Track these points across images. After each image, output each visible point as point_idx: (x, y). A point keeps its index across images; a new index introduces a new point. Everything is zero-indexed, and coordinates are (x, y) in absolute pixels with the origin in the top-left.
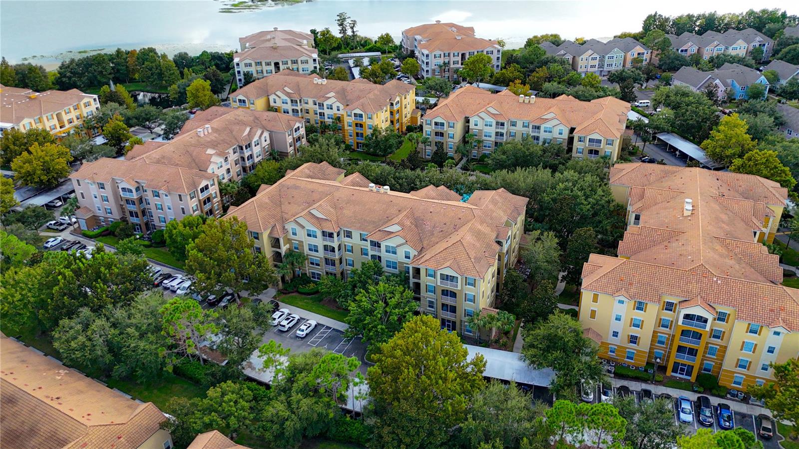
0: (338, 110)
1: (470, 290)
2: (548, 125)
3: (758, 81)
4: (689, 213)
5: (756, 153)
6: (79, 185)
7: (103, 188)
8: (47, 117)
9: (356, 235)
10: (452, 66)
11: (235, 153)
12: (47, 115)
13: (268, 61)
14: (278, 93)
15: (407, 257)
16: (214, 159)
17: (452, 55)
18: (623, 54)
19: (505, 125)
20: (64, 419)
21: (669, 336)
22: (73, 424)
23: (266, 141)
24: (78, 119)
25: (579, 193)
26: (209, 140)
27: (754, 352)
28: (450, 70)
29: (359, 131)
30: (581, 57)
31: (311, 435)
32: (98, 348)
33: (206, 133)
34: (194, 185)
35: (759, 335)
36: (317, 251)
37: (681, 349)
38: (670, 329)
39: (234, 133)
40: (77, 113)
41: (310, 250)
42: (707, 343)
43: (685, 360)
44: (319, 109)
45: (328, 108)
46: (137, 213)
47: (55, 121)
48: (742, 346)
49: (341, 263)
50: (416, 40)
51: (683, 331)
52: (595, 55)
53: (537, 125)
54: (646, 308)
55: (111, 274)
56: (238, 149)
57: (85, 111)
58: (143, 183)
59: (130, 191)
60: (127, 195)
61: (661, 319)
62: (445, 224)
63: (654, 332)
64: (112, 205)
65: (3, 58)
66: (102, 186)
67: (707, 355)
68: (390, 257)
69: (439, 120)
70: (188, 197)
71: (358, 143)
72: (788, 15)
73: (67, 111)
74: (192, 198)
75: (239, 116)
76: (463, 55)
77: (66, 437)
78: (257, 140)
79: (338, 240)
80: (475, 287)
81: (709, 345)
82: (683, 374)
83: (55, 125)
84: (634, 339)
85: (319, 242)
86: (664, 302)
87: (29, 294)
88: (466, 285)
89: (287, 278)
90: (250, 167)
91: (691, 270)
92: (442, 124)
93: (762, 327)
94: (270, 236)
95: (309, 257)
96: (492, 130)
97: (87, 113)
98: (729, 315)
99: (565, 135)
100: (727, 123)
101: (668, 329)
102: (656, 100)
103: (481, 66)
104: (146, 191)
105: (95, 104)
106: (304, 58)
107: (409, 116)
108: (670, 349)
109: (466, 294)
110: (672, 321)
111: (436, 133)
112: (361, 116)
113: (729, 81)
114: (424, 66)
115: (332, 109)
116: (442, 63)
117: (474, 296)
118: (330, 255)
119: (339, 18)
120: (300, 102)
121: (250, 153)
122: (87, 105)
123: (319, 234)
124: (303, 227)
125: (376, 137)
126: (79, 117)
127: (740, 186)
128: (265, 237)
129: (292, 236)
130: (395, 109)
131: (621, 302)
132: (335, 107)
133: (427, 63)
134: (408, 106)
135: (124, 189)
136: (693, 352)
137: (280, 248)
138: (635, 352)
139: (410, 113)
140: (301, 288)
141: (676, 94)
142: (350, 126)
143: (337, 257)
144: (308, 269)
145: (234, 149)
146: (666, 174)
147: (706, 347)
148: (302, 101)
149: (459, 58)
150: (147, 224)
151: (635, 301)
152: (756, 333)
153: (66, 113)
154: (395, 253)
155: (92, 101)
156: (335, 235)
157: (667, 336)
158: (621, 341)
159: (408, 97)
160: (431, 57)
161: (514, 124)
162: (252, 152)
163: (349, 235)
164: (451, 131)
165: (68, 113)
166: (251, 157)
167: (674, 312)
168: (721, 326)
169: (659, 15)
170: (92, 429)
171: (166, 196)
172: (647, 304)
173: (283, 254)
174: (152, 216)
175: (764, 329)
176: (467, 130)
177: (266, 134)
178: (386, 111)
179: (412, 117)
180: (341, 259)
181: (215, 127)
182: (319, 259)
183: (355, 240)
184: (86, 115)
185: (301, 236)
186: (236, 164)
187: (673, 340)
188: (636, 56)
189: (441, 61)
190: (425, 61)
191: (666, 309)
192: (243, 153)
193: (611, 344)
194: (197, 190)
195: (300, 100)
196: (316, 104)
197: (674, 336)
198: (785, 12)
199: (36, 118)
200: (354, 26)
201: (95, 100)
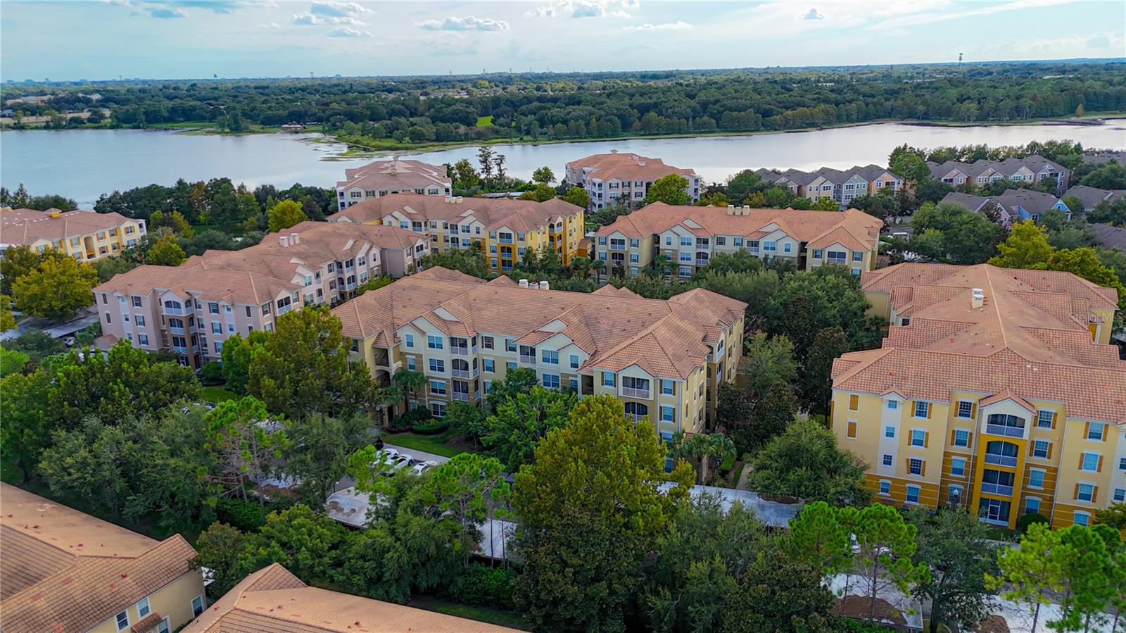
0: (478, 233)
1: (666, 401)
2: (770, 239)
3: (1055, 207)
4: (980, 303)
5: (1064, 252)
6: (106, 302)
7: (139, 304)
8: (71, 240)
9: (499, 343)
10: (633, 199)
11: (330, 271)
12: (72, 237)
13: (383, 190)
14: (396, 214)
15: (574, 366)
16: (300, 270)
17: (633, 184)
18: (866, 183)
19: (710, 242)
20: (42, 549)
21: (969, 459)
22: (53, 554)
23: (375, 260)
24: (114, 249)
25: (820, 293)
26: (295, 251)
27: (1099, 471)
28: (632, 205)
29: (506, 258)
30: (809, 186)
31: (424, 584)
32: (105, 467)
33: (292, 243)
34: (270, 295)
35: (1104, 440)
36: (441, 370)
37: (989, 476)
38: (969, 447)
39: (331, 247)
40: (115, 240)
41: (433, 368)
42: (1028, 466)
43: (996, 493)
44: (452, 232)
45: (463, 231)
46: (184, 339)
47: (82, 248)
48: (1081, 462)
49: (476, 389)
50: (584, 172)
51: (989, 443)
52: (828, 184)
53: (754, 239)
54: (930, 411)
55: (137, 375)
56: (335, 265)
57: (126, 239)
58: (197, 295)
59: (178, 305)
60: (173, 313)
61: (954, 431)
62: (629, 321)
63: (946, 454)
64: (149, 331)
65: (21, 185)
66: (137, 302)
67: (1029, 487)
68: (550, 369)
69: (617, 236)
70: (260, 310)
71: (503, 261)
72: (1084, 149)
73: (100, 236)
74: (265, 313)
75: (339, 229)
76: (648, 185)
77: (40, 572)
78: (363, 257)
79: (474, 352)
80: (674, 394)
81: (1031, 469)
82: (995, 518)
83: (81, 253)
84: (916, 467)
85: (446, 354)
86: (957, 403)
87: (13, 406)
88: (661, 393)
89: (396, 412)
90: (351, 293)
91: (992, 356)
92: (622, 242)
93: (1107, 426)
94: (374, 348)
95: (430, 380)
96: (692, 250)
97: (128, 242)
98: (1056, 414)
99: (794, 252)
100: (1018, 232)
101: (966, 448)
102: (916, 223)
103: (674, 188)
104: (200, 307)
105: (141, 232)
106: (432, 187)
107: (575, 248)
108: (973, 480)
109: (661, 407)
110: (971, 434)
111: (613, 254)
112: (509, 236)
113: (1015, 208)
114: (596, 200)
115: (468, 231)
116: (619, 196)
117: (674, 409)
118: (460, 376)
119: (481, 153)
120: (426, 225)
121: (351, 274)
122: (129, 231)
123: (446, 343)
124: (423, 333)
125: (530, 263)
126: (116, 246)
127: (1048, 286)
128: (367, 346)
129: (404, 348)
130: (556, 232)
131: (893, 404)
132: (473, 229)
133: (600, 195)
134: (574, 234)
135: (168, 304)
136: (1007, 479)
137: (388, 366)
138: (920, 487)
139: (577, 244)
140: (417, 426)
141: (944, 213)
142: (493, 252)
143: (471, 377)
144: (429, 400)
145: (330, 265)
146: (941, 275)
147: (1027, 473)
148: (428, 223)
149: (643, 190)
150: (197, 357)
151: (914, 402)
152: (1100, 438)
153: (99, 239)
154: (556, 361)
155: (137, 227)
156: (469, 343)
157: (966, 459)
158: (897, 470)
159: (573, 220)
160: (605, 186)
161: (721, 241)
162: (355, 273)
163: (489, 343)
164: (634, 252)
165: (102, 238)
166: (352, 279)
167: (973, 418)
168: (1045, 435)
169: (910, 148)
170: (82, 560)
171: (229, 310)
172: (931, 404)
173: (392, 373)
174: (206, 346)
175: (1111, 430)
176: (656, 250)
177: (376, 251)
178: (544, 233)
179: (579, 250)
180: (476, 382)
181: (305, 238)
182: (444, 382)
183: (498, 352)
184: (126, 244)
185: (421, 346)
186: (331, 288)
187: (974, 466)
188: (883, 185)
189: (618, 192)
190: (597, 192)
191: (960, 415)
192: (342, 273)
193: (882, 478)
194: (273, 302)
195: (425, 223)
196: (447, 228)
197: (975, 458)
198: (1079, 145)
199: (55, 240)
200: (501, 162)
201: (141, 226)
